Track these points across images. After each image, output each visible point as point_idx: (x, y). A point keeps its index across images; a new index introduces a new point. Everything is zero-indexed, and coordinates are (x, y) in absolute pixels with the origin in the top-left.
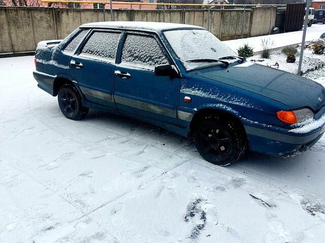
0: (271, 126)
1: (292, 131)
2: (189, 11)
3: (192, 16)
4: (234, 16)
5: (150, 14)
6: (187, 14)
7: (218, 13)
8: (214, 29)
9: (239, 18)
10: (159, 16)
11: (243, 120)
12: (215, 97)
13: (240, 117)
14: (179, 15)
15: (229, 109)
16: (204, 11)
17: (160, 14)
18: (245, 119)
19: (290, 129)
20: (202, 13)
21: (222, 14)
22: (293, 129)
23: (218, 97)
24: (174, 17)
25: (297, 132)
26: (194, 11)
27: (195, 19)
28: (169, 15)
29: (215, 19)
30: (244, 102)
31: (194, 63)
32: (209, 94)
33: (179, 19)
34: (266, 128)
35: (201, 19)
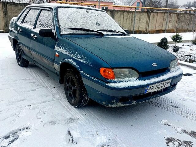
0: (96, 79)
1: (108, 84)
2: (154, 12)
3: (156, 16)
4: (187, 17)
5: (126, 13)
6: (152, 14)
7: (176, 15)
8: (172, 25)
9: (191, 18)
10: (132, 15)
11: (81, 72)
12: (69, 54)
13: (80, 70)
14: (146, 15)
15: (74, 63)
16: (164, 13)
17: (133, 13)
18: (82, 72)
19: (108, 83)
20: (163, 14)
21: (178, 16)
22: (110, 83)
23: (71, 54)
24: (143, 16)
25: (112, 86)
26: (158, 13)
27: (158, 18)
28: (139, 14)
29: (172, 18)
30: (83, 59)
31: (70, 30)
32: (67, 52)
33: (146, 17)
34: (93, 81)
35: (162, 18)
